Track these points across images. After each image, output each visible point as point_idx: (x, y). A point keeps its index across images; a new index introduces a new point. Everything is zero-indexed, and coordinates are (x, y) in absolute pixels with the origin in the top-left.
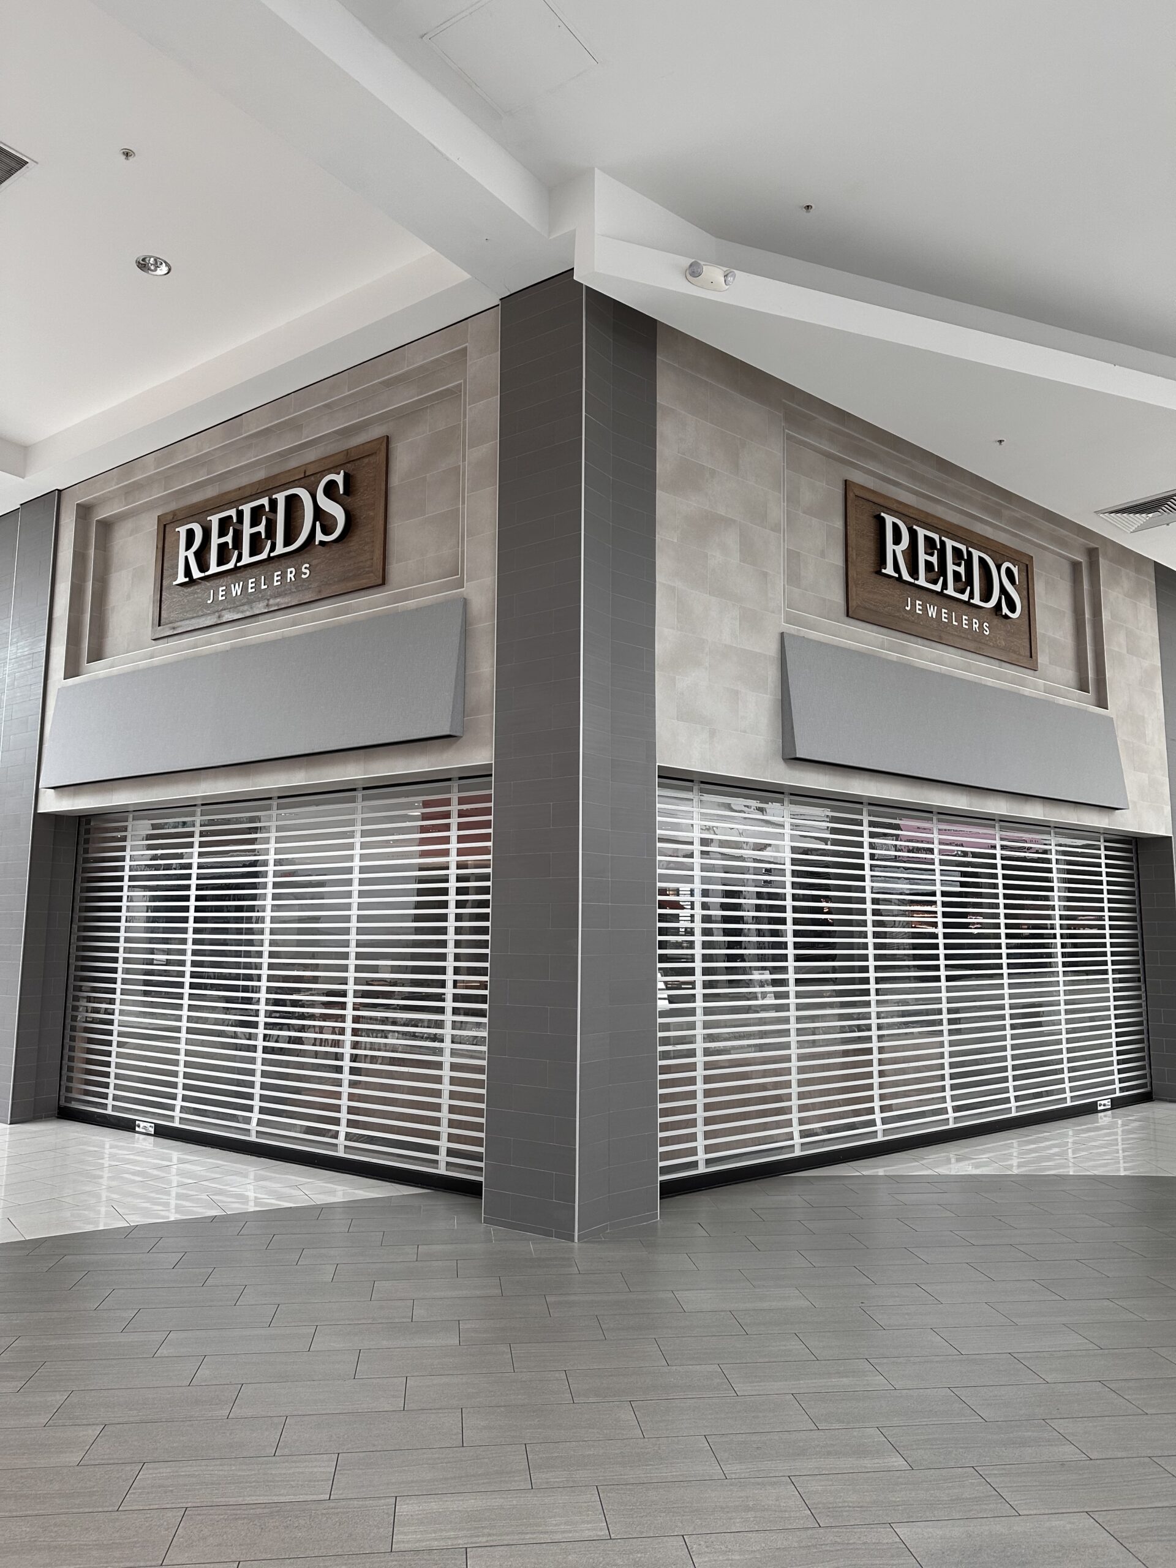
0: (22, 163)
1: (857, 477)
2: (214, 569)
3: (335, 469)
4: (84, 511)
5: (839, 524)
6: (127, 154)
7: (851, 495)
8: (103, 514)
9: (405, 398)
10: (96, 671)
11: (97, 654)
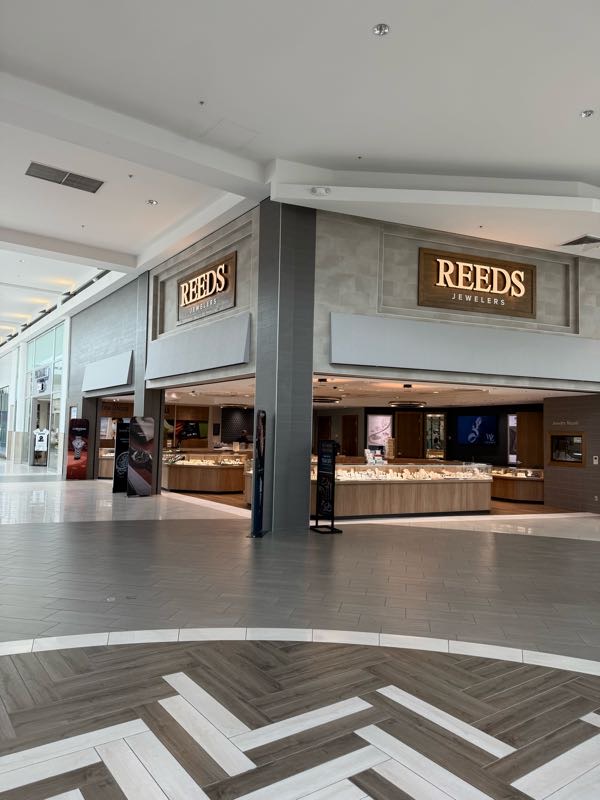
0: (101, 183)
1: (426, 245)
2: (191, 300)
3: (221, 264)
4: (156, 278)
5: (416, 267)
6: (131, 176)
7: (422, 255)
8: (161, 279)
9: (238, 237)
10: (161, 337)
11: (162, 332)
